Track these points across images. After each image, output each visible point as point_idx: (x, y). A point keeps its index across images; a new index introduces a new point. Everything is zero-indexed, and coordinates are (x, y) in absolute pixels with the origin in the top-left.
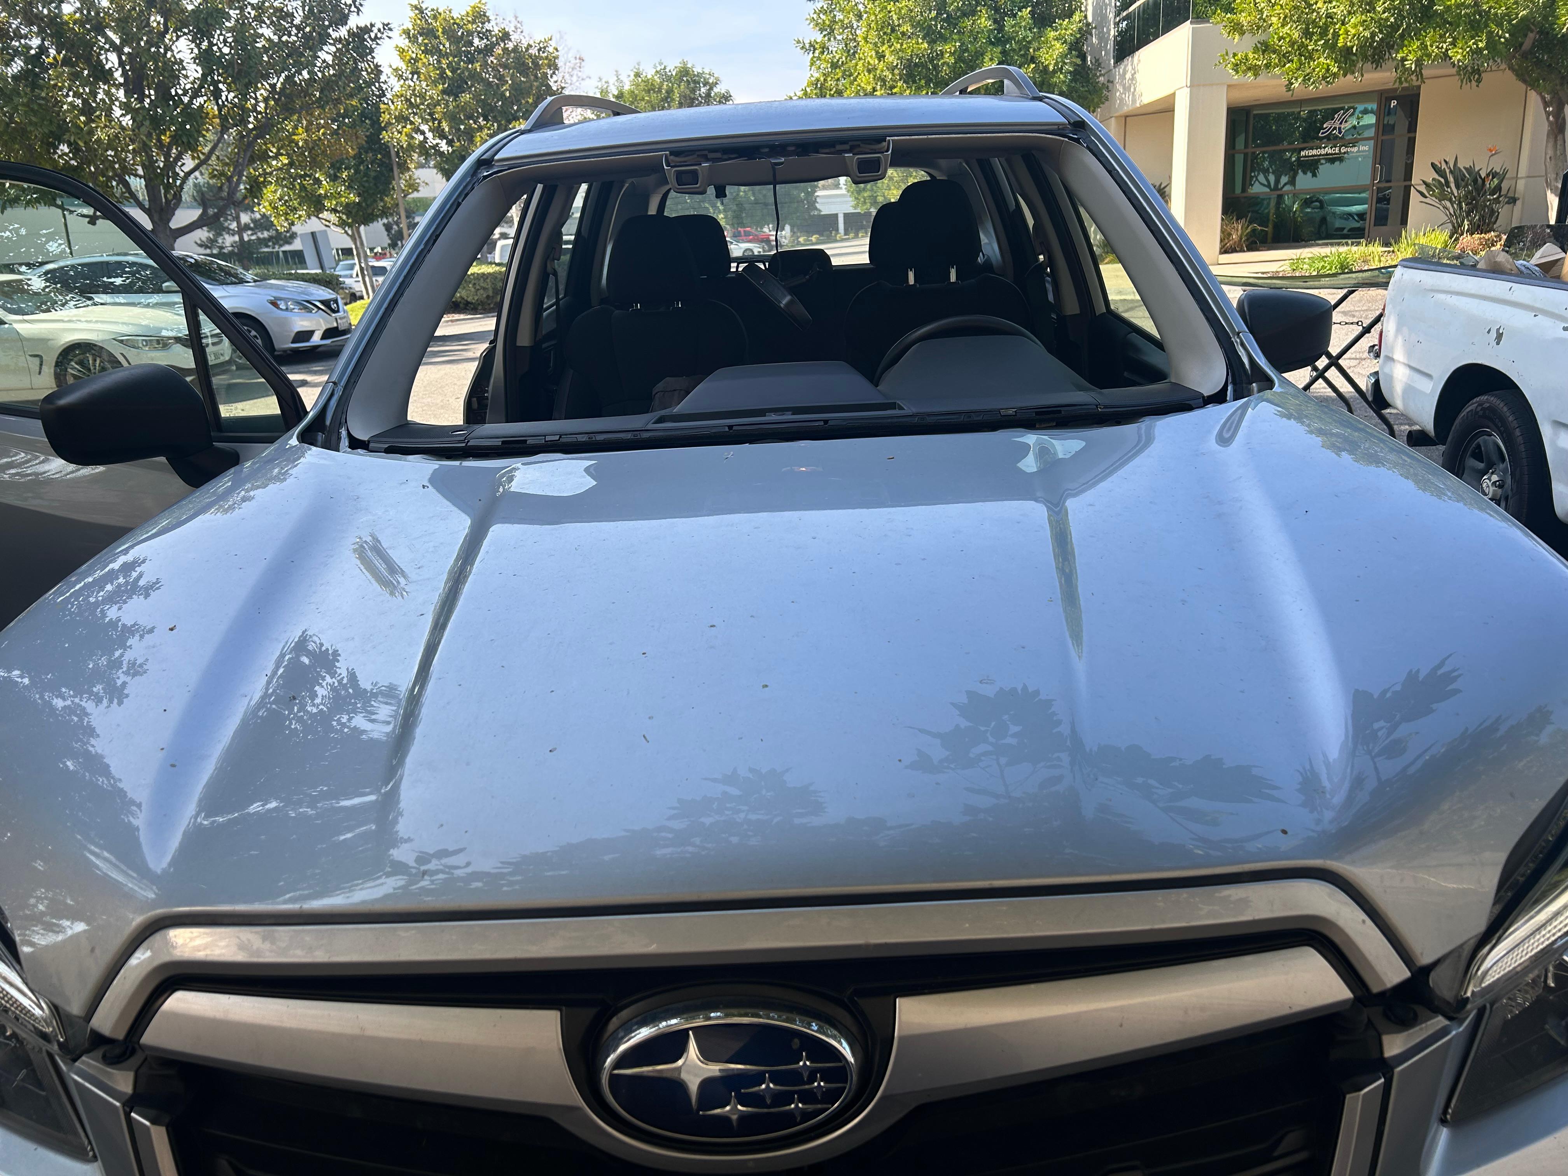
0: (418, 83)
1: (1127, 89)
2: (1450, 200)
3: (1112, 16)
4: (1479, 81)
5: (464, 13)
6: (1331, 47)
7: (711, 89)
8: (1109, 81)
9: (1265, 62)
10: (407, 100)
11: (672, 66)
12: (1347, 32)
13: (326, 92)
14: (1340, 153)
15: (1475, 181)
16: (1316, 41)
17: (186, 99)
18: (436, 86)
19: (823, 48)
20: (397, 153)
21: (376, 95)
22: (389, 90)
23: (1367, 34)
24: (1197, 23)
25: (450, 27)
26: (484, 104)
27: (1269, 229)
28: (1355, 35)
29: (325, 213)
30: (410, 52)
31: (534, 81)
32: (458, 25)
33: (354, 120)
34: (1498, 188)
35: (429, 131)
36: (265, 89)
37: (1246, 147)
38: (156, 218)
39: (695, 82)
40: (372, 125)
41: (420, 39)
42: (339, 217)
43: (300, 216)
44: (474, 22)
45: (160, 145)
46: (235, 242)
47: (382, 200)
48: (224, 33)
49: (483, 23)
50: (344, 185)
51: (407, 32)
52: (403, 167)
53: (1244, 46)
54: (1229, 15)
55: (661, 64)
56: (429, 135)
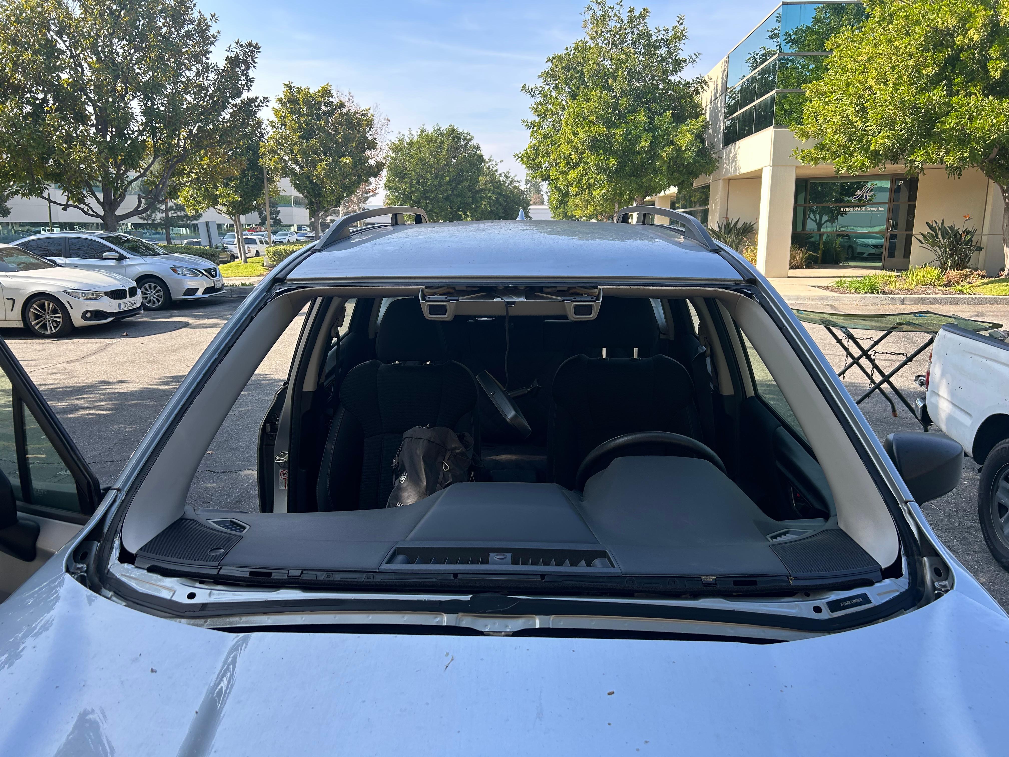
0: (284, 131)
1: (731, 163)
2: (939, 246)
3: (722, 118)
4: (960, 175)
5: (316, 90)
6: (866, 149)
7: (468, 143)
8: (719, 157)
9: (822, 156)
10: (276, 140)
11: (444, 127)
12: (876, 141)
13: (224, 137)
15: (955, 236)
16: (855, 145)
17: (134, 137)
18: (295, 133)
19: (539, 126)
20: (268, 172)
21: (258, 137)
22: (266, 134)
23: (890, 144)
24: (778, 128)
25: (307, 99)
26: (324, 145)
27: (819, 255)
28: (881, 144)
29: (219, 206)
30: (281, 112)
31: (357, 134)
32: (313, 97)
33: (243, 151)
34: (970, 241)
35: (289, 160)
36: (186, 133)
37: (805, 203)
38: (107, 208)
39: (458, 138)
40: (253, 154)
41: (288, 105)
42: (227, 209)
43: (203, 207)
44: (323, 96)
46: (163, 217)
47: (255, 200)
48: (162, 98)
49: (328, 97)
50: (232, 190)
51: (280, 100)
52: (271, 181)
53: (807, 145)
54: (799, 126)
55: (437, 126)
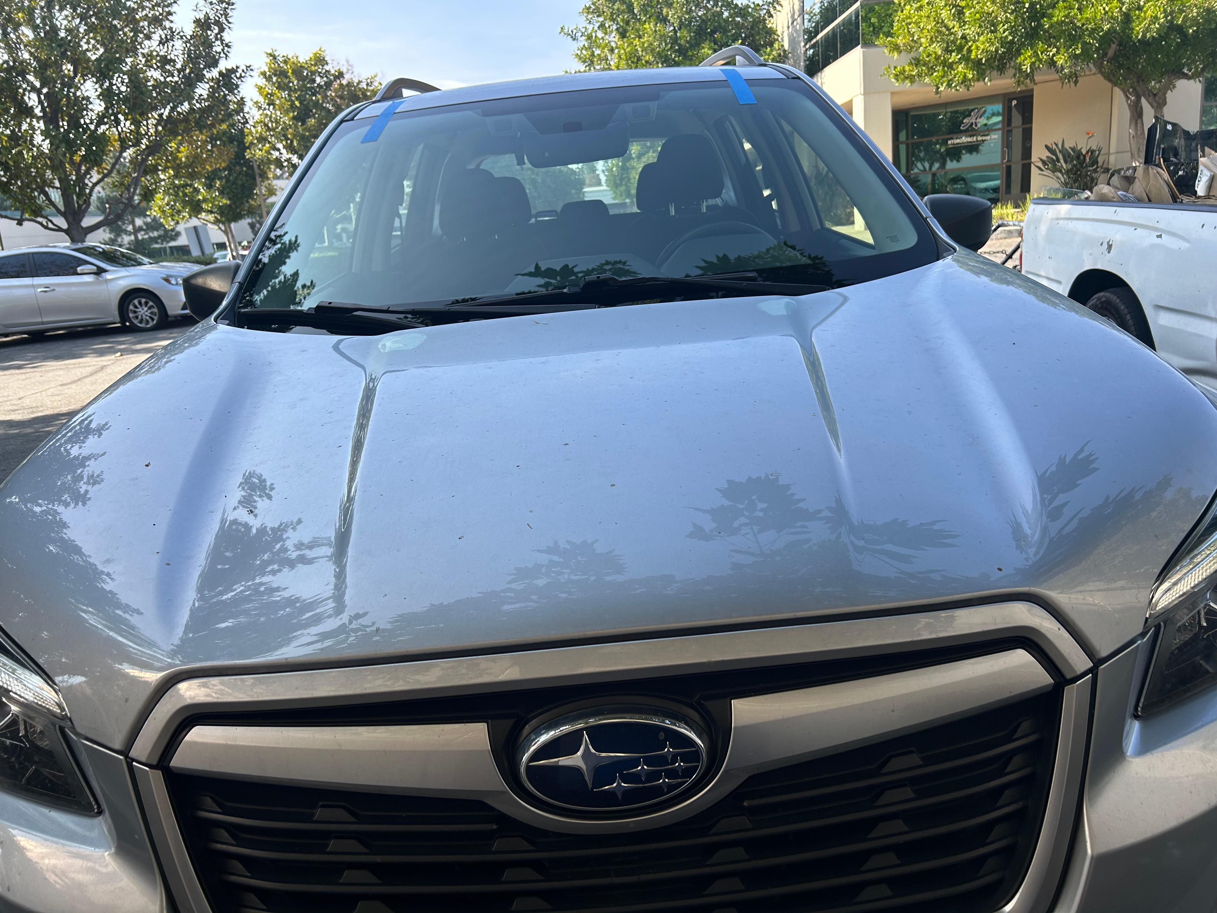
0: (273, 112)
2: (1061, 172)
4: (1076, 82)
5: (308, 58)
6: (966, 59)
9: (918, 72)
10: (266, 125)
12: (977, 48)
14: (977, 141)
15: (1078, 157)
16: (954, 56)
17: (92, 127)
18: (288, 114)
20: (259, 166)
21: (241, 122)
22: (251, 118)
23: (993, 49)
24: (866, 47)
25: (297, 69)
28: (983, 50)
29: (204, 214)
30: (267, 89)
32: (303, 67)
34: (1096, 162)
35: (284, 148)
36: (155, 119)
37: (907, 138)
38: (70, 219)
40: (238, 146)
41: (274, 79)
42: (215, 217)
43: (184, 217)
44: (316, 65)
45: (72, 162)
46: (132, 241)
47: (248, 202)
48: (121, 75)
49: (323, 66)
50: (218, 192)
51: (264, 74)
52: (264, 177)
53: (902, 61)
54: (889, 39)
56: (284, 151)
